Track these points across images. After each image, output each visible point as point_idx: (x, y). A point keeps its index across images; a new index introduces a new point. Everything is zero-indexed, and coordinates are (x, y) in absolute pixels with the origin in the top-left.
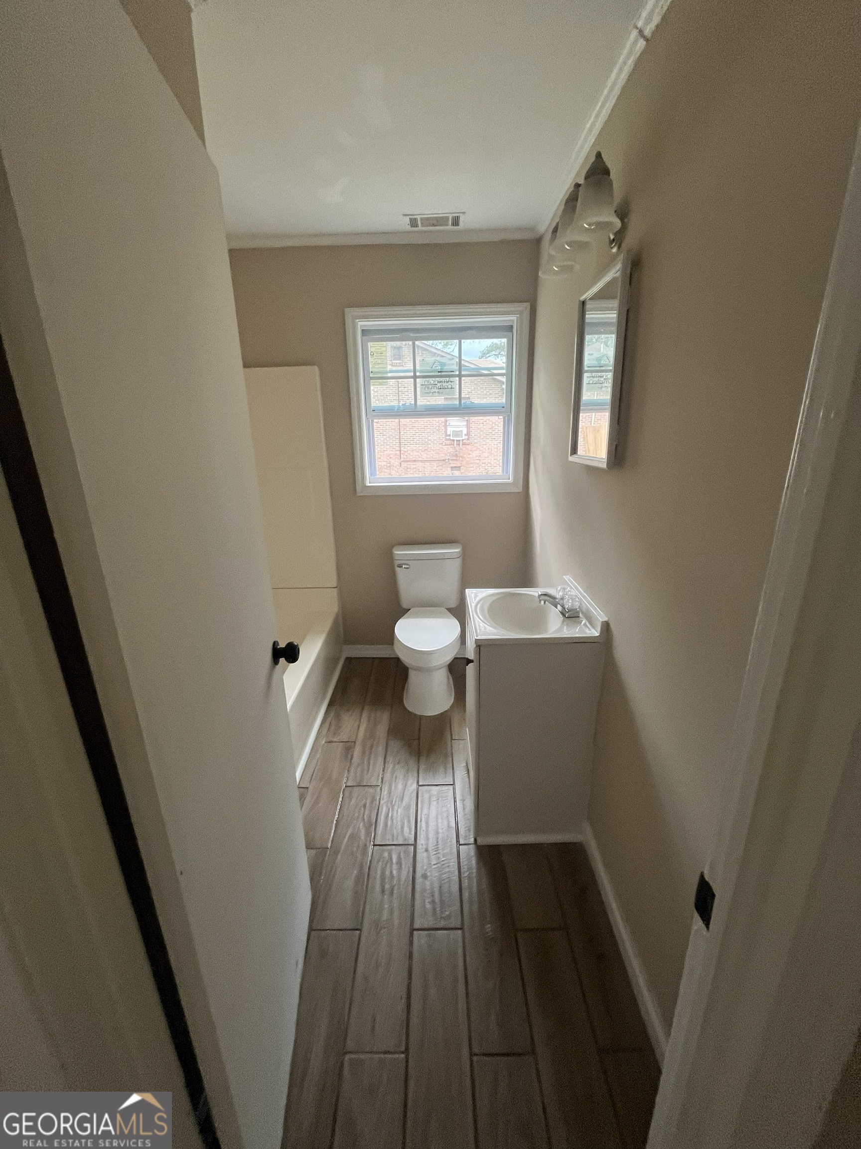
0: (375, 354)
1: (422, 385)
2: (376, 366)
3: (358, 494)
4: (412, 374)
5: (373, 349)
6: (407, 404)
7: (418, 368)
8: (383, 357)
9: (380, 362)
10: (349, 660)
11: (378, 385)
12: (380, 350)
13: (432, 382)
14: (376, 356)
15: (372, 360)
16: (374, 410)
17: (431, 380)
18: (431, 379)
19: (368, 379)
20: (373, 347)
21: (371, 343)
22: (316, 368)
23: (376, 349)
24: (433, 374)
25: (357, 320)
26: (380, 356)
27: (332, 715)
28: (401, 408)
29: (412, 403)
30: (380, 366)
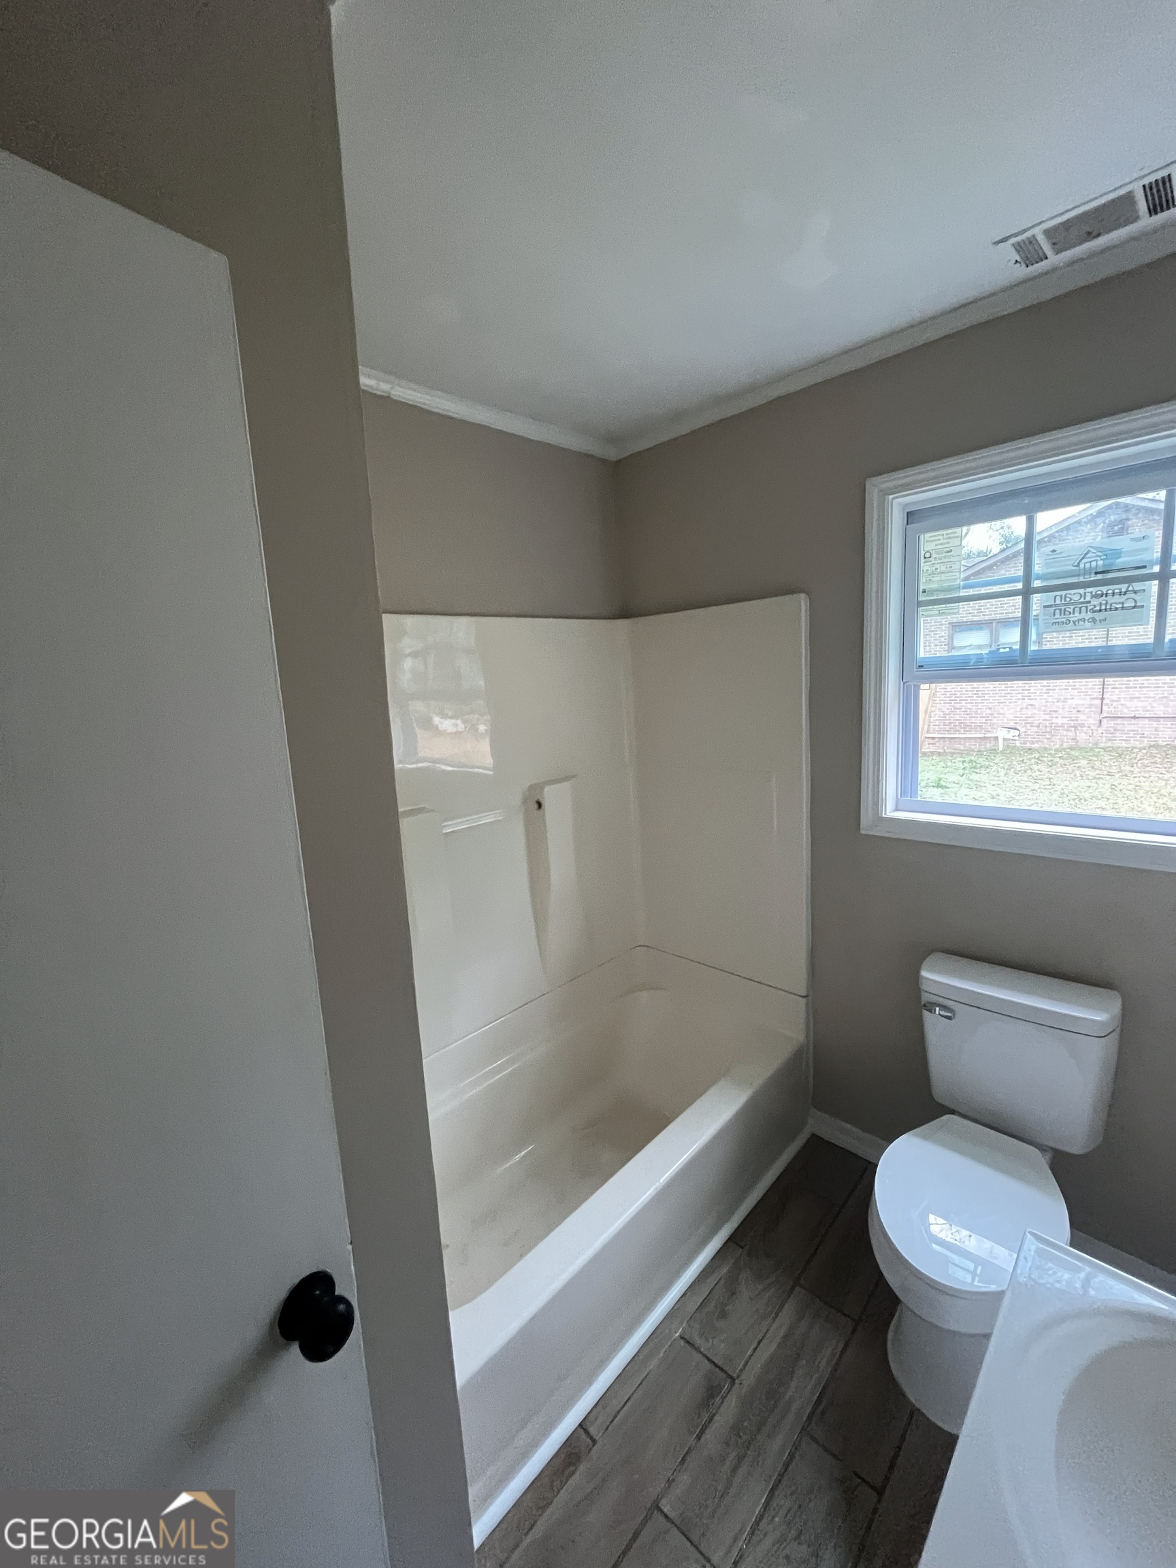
0: (934, 555)
1: (1045, 607)
2: (934, 579)
3: (863, 832)
4: (1020, 586)
5: (930, 547)
6: (1001, 650)
7: (1037, 569)
8: (952, 559)
9: (943, 568)
10: (815, 1142)
11: (936, 615)
12: (946, 546)
13: (1076, 598)
14: (935, 558)
15: (927, 568)
16: (922, 666)
17: (1074, 594)
18: (1072, 592)
19: (912, 604)
20: (932, 541)
21: (927, 535)
22: (803, 596)
23: (936, 545)
24: (1075, 580)
25: (891, 497)
26: (945, 557)
27: (725, 1270)
28: (985, 660)
29: (1014, 647)
30: (943, 577)
